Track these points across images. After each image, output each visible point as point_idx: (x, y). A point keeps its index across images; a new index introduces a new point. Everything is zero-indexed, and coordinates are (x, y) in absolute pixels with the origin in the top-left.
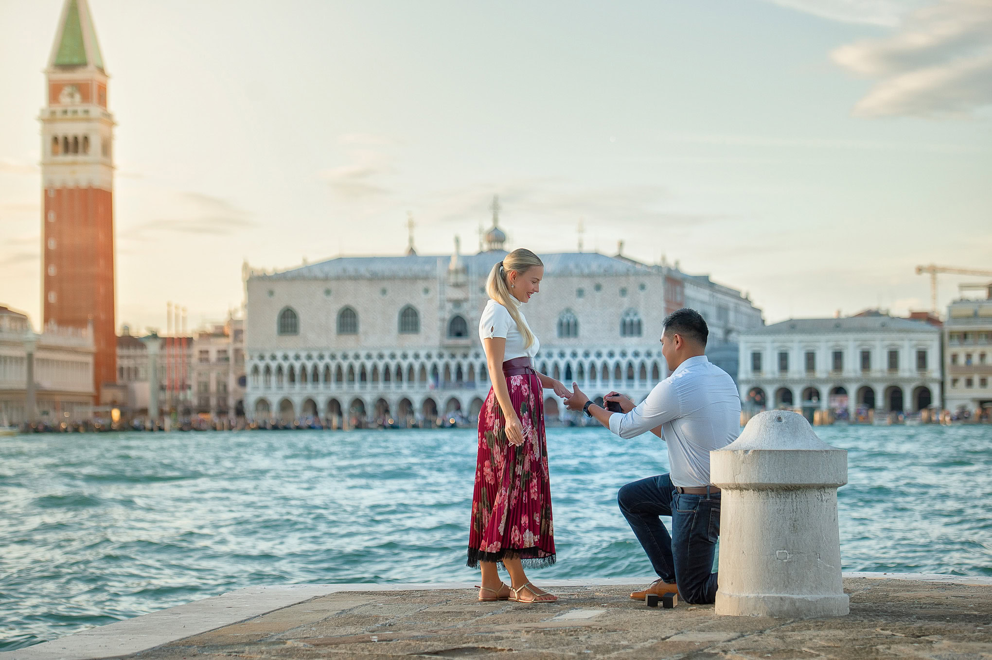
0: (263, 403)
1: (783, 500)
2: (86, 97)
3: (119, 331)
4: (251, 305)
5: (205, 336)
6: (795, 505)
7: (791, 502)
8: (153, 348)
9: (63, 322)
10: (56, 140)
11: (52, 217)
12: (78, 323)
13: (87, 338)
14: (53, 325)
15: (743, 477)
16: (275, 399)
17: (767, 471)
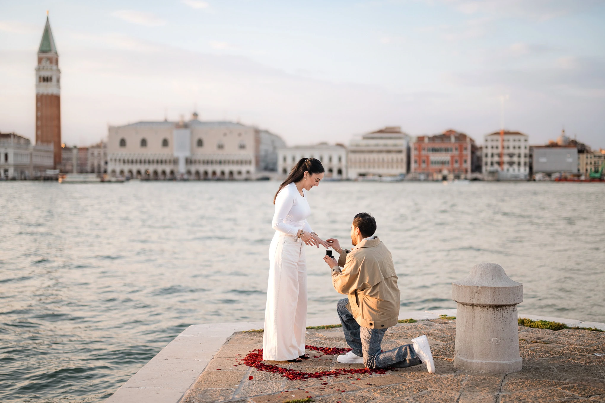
0: (114, 172)
1: (496, 312)
2: (51, 62)
3: (63, 146)
4: (110, 137)
5: (93, 147)
6: (502, 314)
7: (500, 313)
8: (75, 151)
9: (42, 141)
10: (40, 78)
11: (39, 104)
12: (48, 142)
13: (52, 147)
14: (39, 142)
15: (476, 300)
16: (118, 170)
17: (489, 298)
